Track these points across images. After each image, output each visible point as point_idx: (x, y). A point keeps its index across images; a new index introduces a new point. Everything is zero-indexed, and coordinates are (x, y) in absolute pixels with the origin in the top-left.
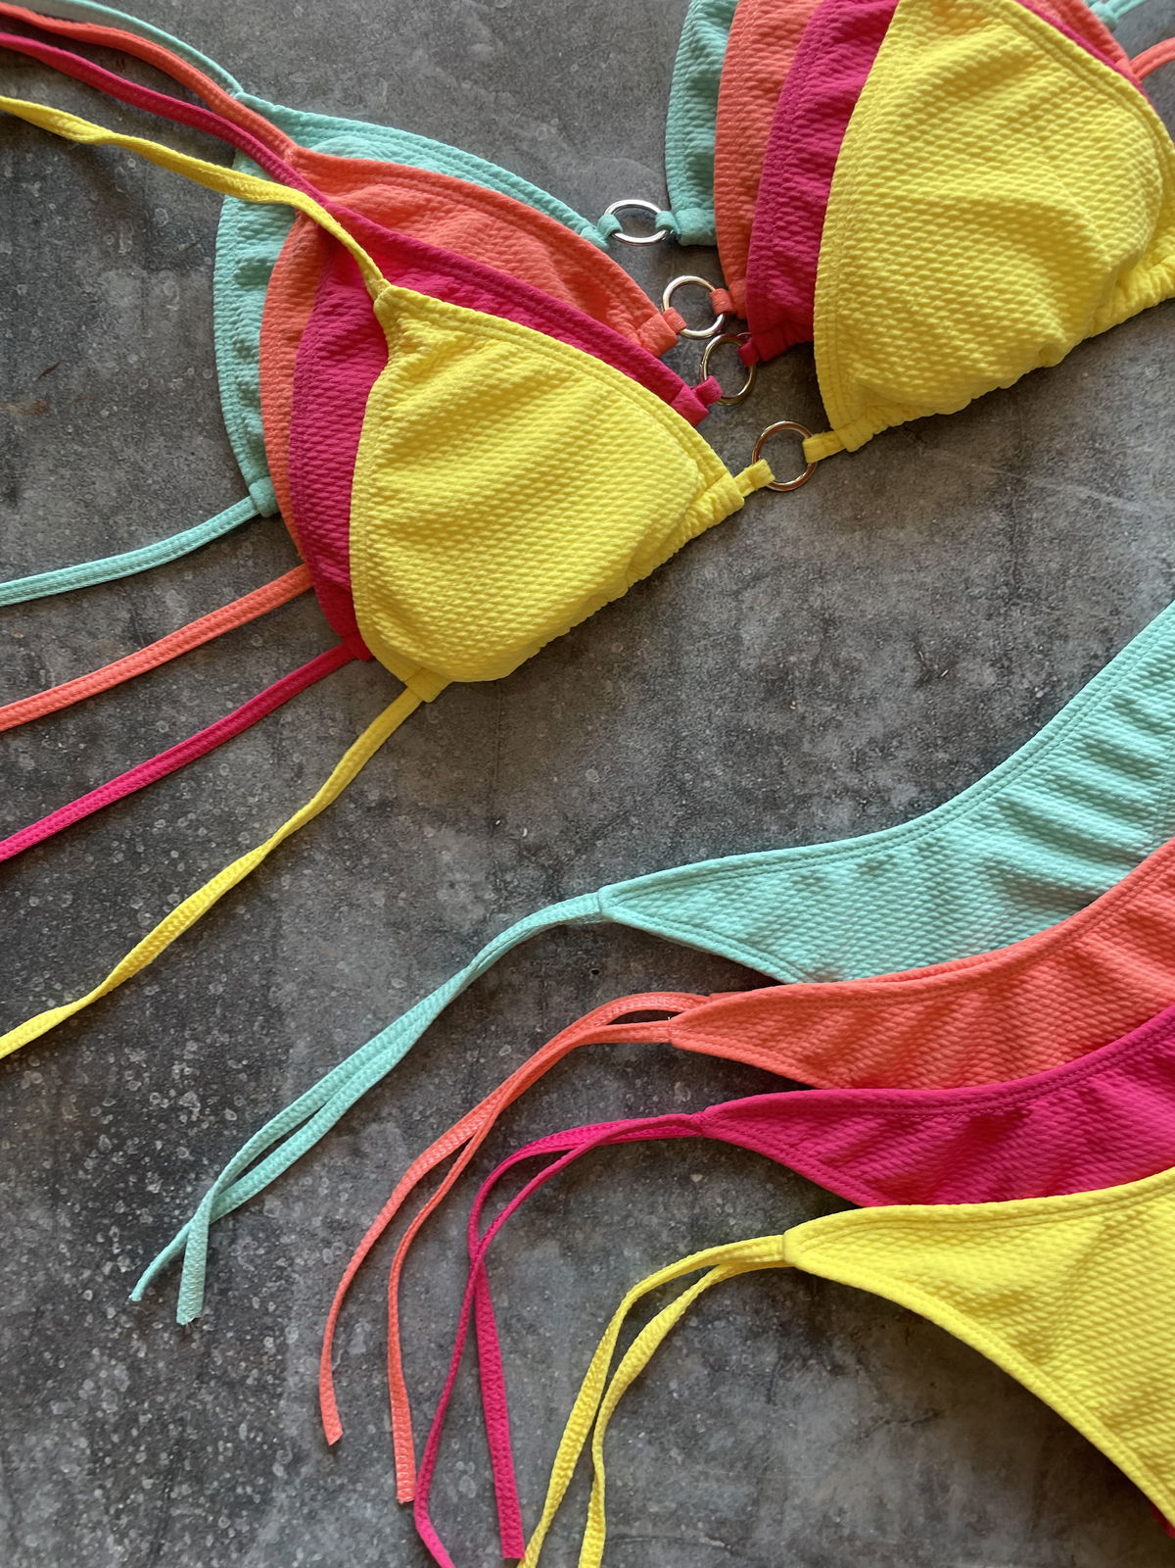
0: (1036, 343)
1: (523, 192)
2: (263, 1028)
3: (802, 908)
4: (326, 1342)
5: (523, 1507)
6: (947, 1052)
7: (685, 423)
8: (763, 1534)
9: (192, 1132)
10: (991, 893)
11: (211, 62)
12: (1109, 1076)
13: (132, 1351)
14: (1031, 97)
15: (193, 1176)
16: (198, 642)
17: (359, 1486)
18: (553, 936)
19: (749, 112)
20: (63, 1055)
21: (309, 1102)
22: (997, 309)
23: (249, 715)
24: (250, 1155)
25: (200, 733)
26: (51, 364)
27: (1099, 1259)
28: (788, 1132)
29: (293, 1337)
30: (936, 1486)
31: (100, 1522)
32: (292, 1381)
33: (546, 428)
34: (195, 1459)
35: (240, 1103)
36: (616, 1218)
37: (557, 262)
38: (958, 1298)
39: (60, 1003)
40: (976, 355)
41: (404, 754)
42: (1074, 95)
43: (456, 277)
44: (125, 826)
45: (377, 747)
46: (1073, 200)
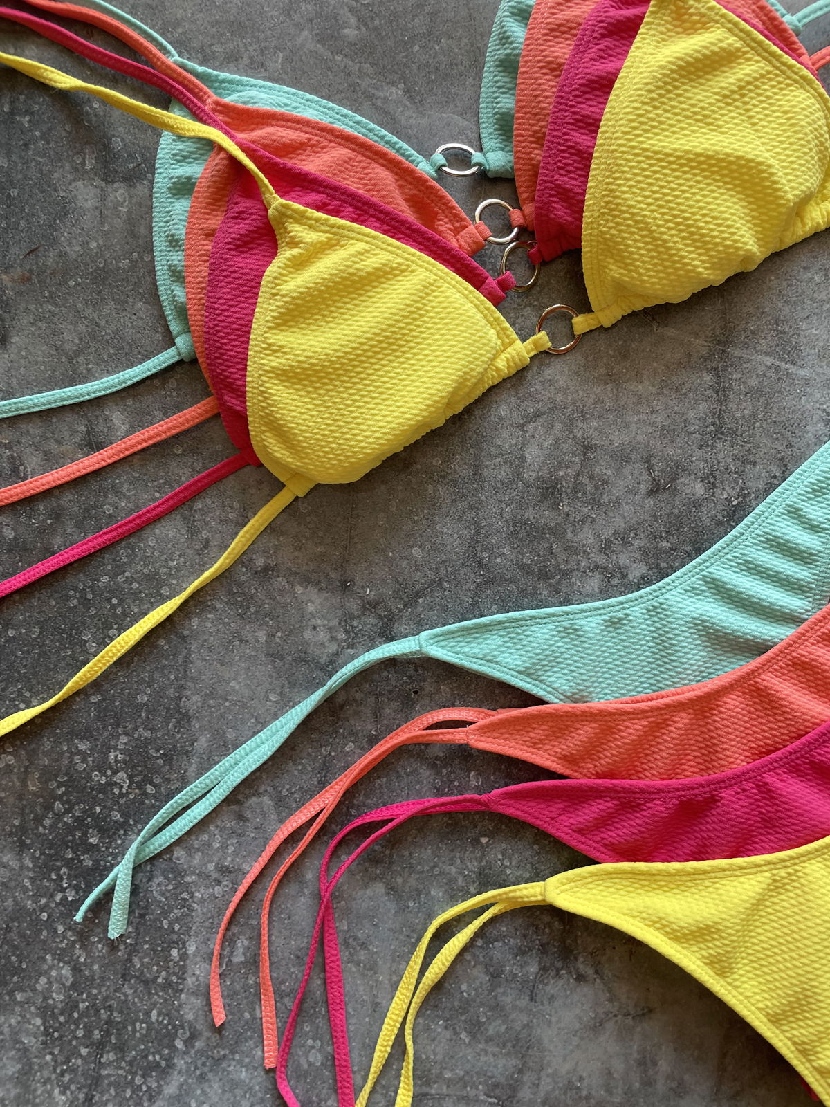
0: (739, 255)
1: (377, 136)
2: (176, 727)
3: (563, 650)
4: (216, 953)
5: (355, 1072)
6: (664, 754)
7: (489, 304)
8: (525, 1093)
9: (122, 801)
10: (697, 642)
11: (155, 35)
12: (778, 774)
13: (75, 957)
14: (740, 80)
15: (122, 832)
16: (135, 449)
17: (237, 1057)
18: (386, 666)
19: (540, 85)
20: (30, 744)
21: (207, 781)
22: (711, 230)
23: (171, 503)
24: (164, 819)
25: (135, 514)
26: (33, 247)
27: (768, 903)
28: (551, 809)
29: (191, 949)
30: (648, 1061)
31: (49, 1079)
32: (190, 981)
33: (389, 305)
34: (119, 1034)
35: (157, 781)
36: (426, 868)
37: (401, 187)
38: (668, 929)
39: (29, 706)
40: (696, 263)
41: (282, 534)
42: (770, 79)
43: (328, 195)
44: (79, 580)
45: (263, 528)
46: (767, 155)
